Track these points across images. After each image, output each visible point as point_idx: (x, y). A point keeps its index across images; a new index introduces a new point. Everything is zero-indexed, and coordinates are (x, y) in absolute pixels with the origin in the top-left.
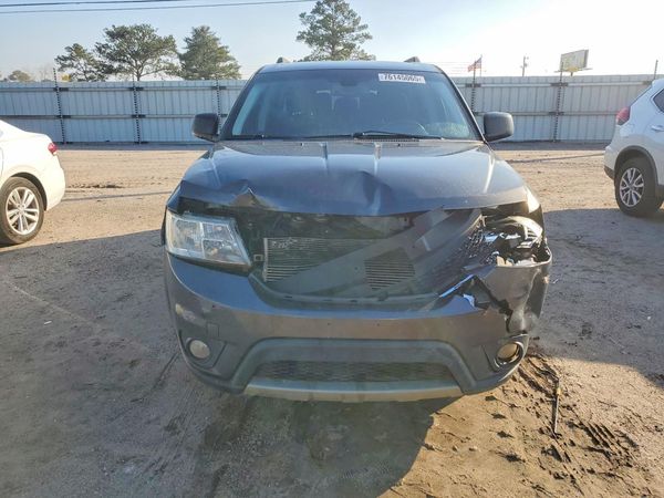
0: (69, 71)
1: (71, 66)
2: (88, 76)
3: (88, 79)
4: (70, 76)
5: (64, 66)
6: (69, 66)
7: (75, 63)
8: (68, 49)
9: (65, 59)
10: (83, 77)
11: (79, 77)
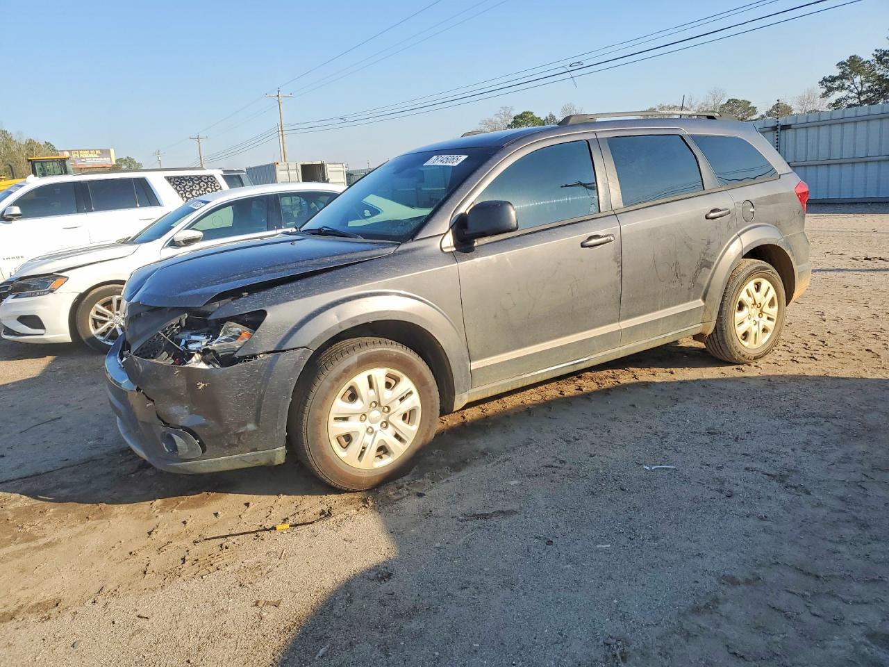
0: (837, 95)
1: (842, 88)
2: (862, 98)
3: (861, 103)
4: (838, 102)
5: (830, 90)
6: (837, 89)
7: (847, 83)
8: (841, 65)
9: (833, 79)
10: (856, 101)
11: (850, 101)
